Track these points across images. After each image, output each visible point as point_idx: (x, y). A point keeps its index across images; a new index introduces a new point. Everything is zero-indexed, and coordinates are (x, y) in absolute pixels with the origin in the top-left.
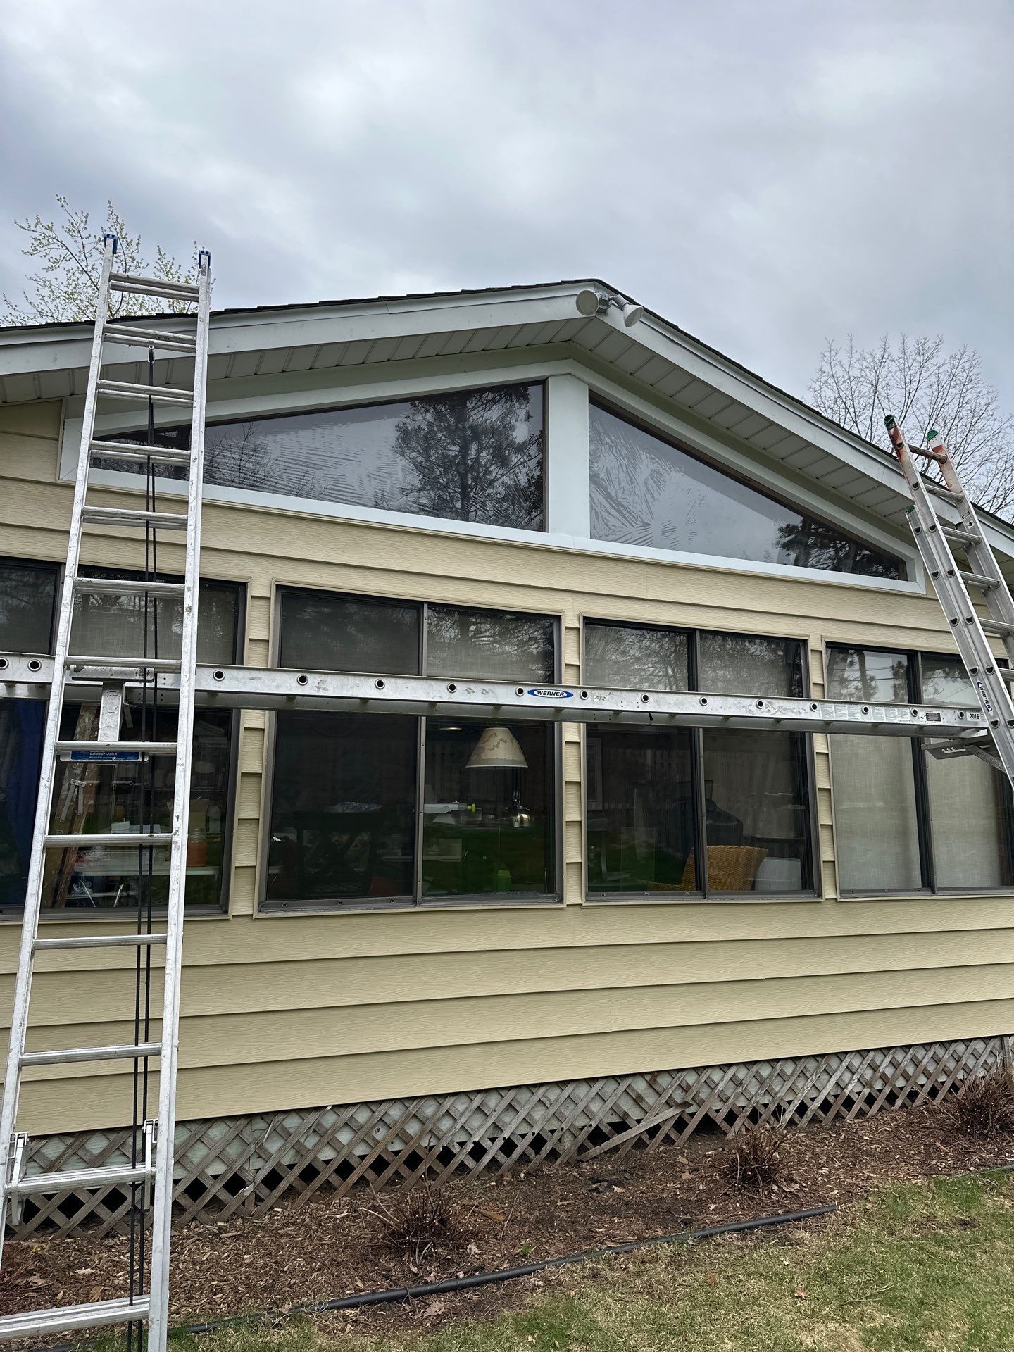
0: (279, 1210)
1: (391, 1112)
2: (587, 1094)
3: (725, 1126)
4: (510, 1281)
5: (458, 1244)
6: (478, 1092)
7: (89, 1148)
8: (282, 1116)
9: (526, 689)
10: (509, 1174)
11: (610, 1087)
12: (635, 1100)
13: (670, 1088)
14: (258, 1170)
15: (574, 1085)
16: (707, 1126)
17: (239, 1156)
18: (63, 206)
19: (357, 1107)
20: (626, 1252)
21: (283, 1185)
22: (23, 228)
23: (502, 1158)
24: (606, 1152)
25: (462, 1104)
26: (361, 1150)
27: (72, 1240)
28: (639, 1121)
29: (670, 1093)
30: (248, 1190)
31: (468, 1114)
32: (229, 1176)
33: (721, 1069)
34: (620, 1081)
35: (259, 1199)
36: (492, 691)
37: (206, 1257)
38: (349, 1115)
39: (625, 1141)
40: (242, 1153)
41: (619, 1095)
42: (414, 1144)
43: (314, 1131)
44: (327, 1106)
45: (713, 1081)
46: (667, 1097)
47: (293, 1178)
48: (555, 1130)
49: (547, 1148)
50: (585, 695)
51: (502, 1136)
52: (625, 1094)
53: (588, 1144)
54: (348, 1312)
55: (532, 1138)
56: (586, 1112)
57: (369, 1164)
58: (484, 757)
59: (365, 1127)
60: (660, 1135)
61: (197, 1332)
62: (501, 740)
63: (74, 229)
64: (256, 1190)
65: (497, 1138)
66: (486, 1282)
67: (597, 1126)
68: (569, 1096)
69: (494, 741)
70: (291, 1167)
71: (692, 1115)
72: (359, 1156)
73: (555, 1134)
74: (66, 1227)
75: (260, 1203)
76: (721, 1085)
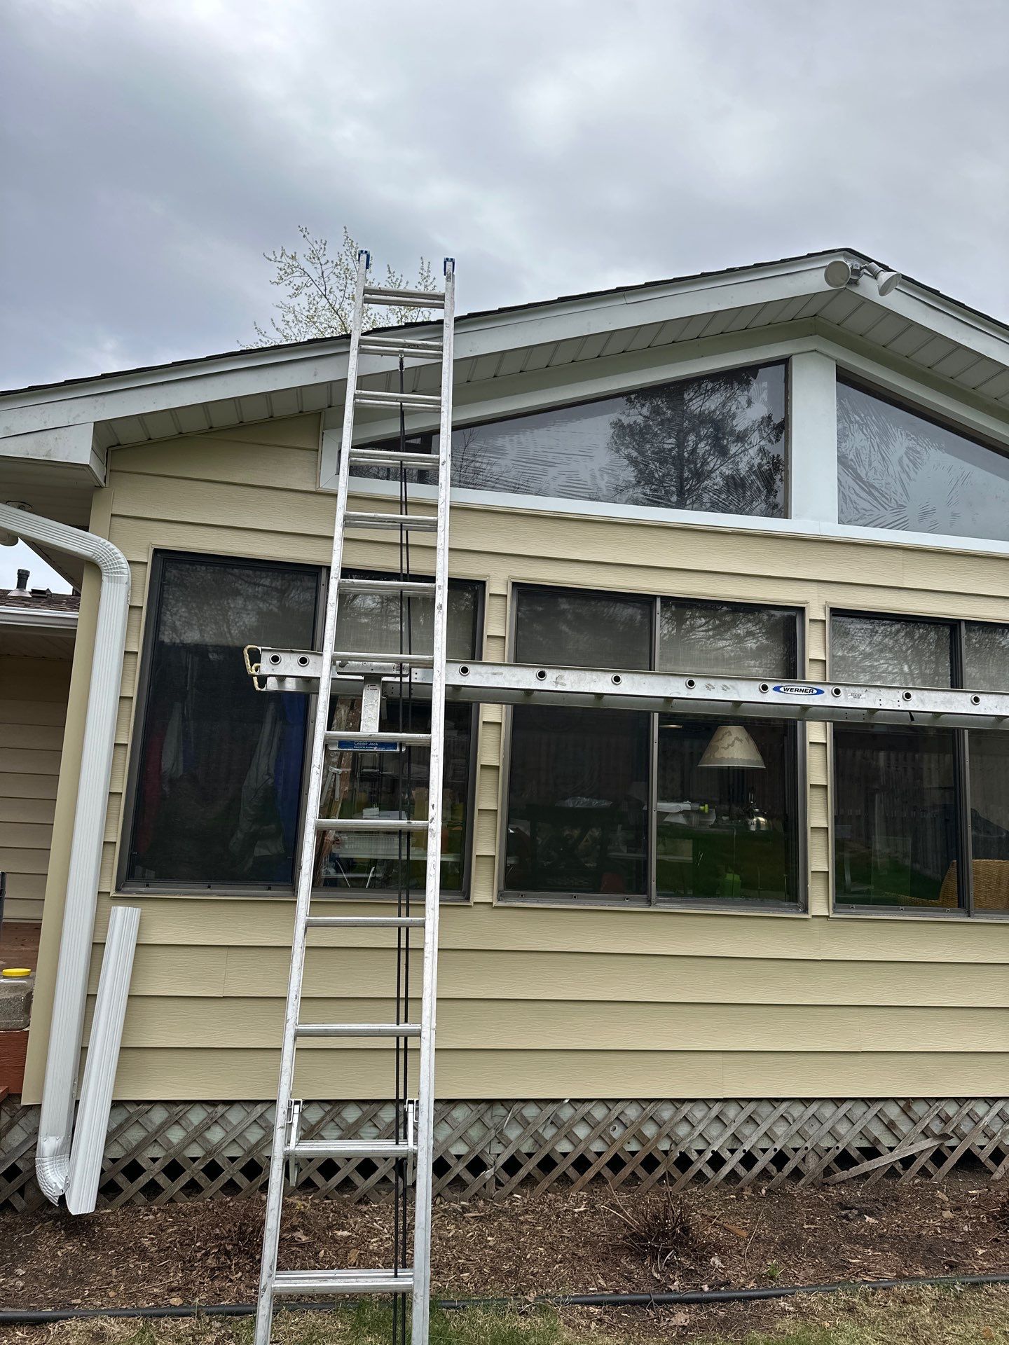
0: (519, 1196)
1: (627, 1112)
2: (834, 1114)
3: (990, 1164)
4: (758, 1302)
5: (702, 1253)
6: (717, 1100)
7: (344, 1116)
8: (522, 1105)
9: (771, 686)
10: (750, 1189)
11: (860, 1109)
12: (886, 1126)
13: (926, 1118)
14: (498, 1155)
15: (820, 1103)
16: (969, 1162)
17: (481, 1139)
18: (304, 236)
19: (594, 1103)
20: (884, 1289)
21: (522, 1173)
22: (270, 260)
23: (741, 1171)
24: (854, 1178)
25: (700, 1111)
26: (597, 1146)
27: (330, 1201)
28: (891, 1149)
29: (927, 1122)
30: (489, 1173)
31: (705, 1122)
32: (471, 1157)
33: (986, 1102)
34: (870, 1104)
35: (499, 1184)
36: (733, 687)
37: (451, 1234)
38: (586, 1111)
39: (876, 1169)
40: (484, 1136)
41: (869, 1118)
42: (650, 1147)
43: (552, 1123)
44: (564, 1099)
45: (976, 1114)
46: (924, 1127)
47: (531, 1167)
48: (799, 1149)
49: (789, 1167)
50: (837, 692)
51: (742, 1148)
52: (876, 1119)
53: (835, 1167)
54: (592, 1309)
55: (773, 1154)
56: (831, 1133)
57: (606, 1162)
58: (717, 755)
59: (601, 1124)
60: (916, 1167)
61: (448, 1308)
62: (737, 739)
63: (314, 257)
64: (496, 1174)
65: (736, 1150)
66: (733, 1299)
67: (844, 1150)
68: (813, 1115)
69: (728, 740)
70: (530, 1155)
71: (952, 1149)
72: (596, 1153)
73: (799, 1152)
74: (324, 1189)
75: (500, 1188)
76: (987, 1119)
